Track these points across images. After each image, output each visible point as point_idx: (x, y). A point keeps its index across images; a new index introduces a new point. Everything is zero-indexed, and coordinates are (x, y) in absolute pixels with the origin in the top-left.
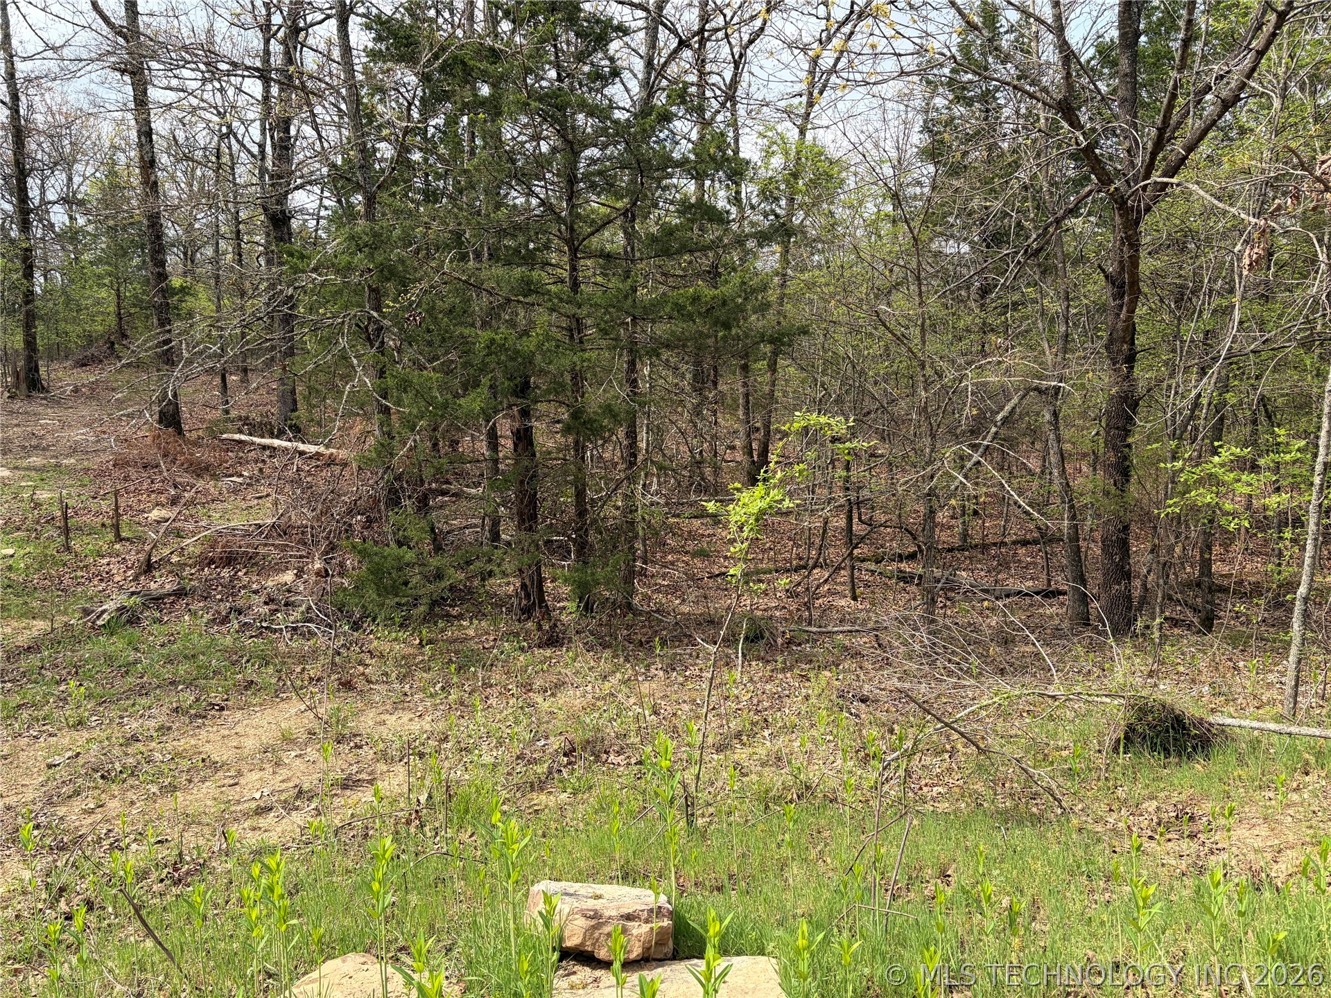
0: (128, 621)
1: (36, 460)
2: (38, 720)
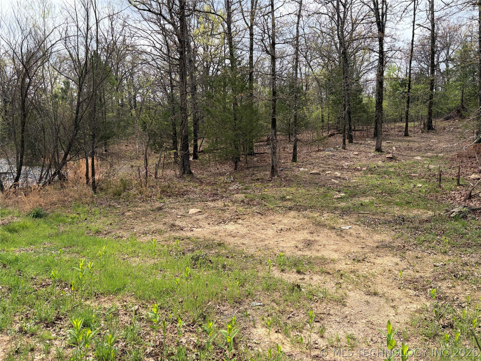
0: (462, 217)
1: (429, 154)
2: (430, 248)
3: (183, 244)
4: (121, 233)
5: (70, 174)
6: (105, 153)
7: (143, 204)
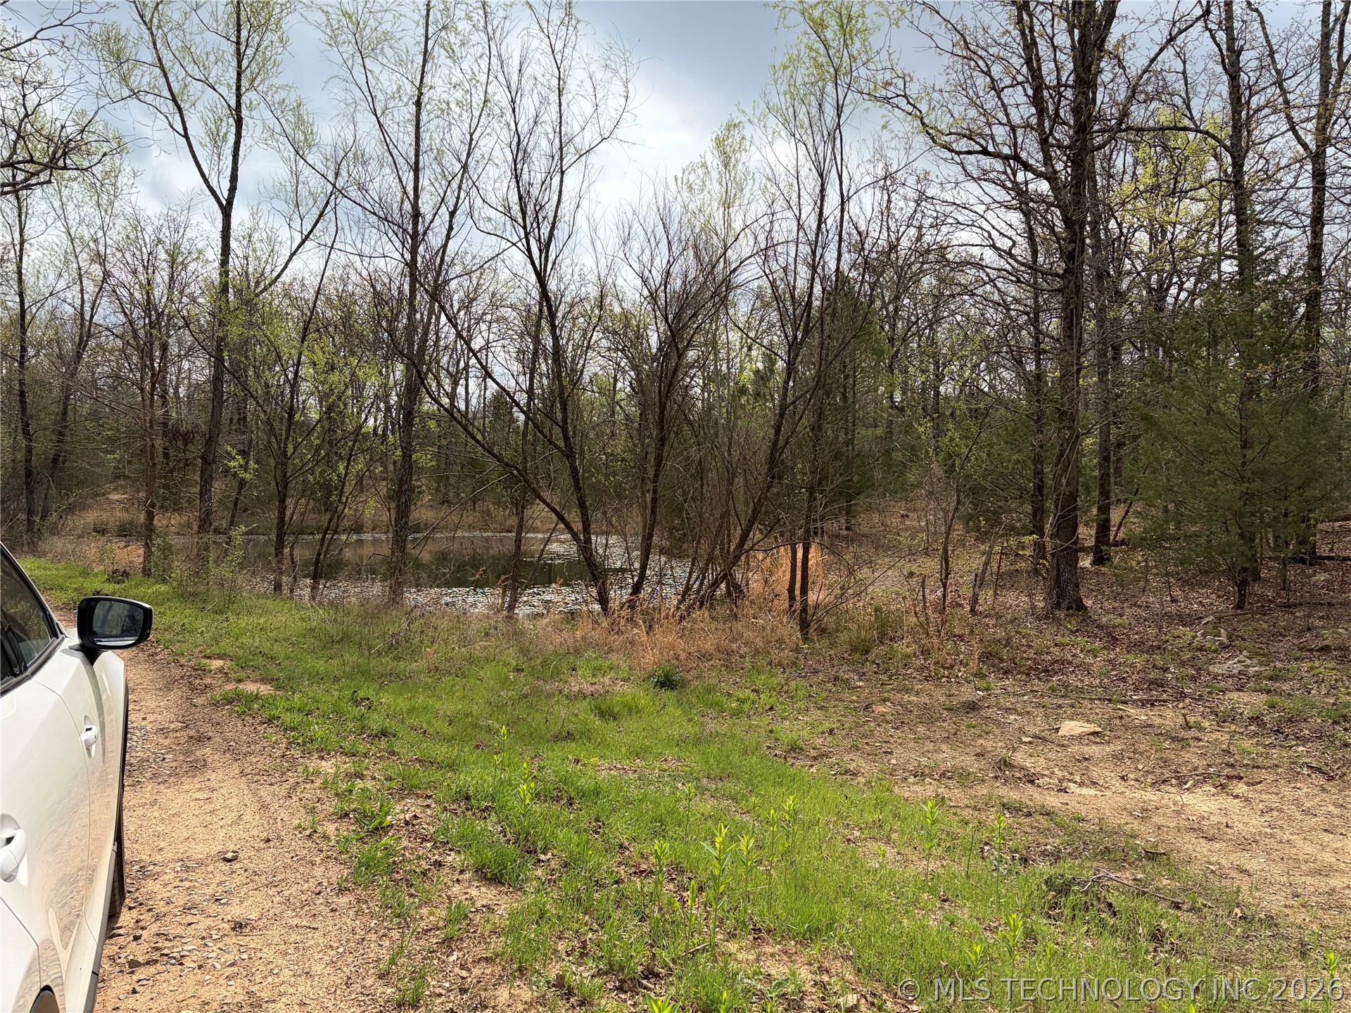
3: (1028, 829)
4: (855, 761)
5: (755, 584)
6: (844, 532)
7: (927, 685)
